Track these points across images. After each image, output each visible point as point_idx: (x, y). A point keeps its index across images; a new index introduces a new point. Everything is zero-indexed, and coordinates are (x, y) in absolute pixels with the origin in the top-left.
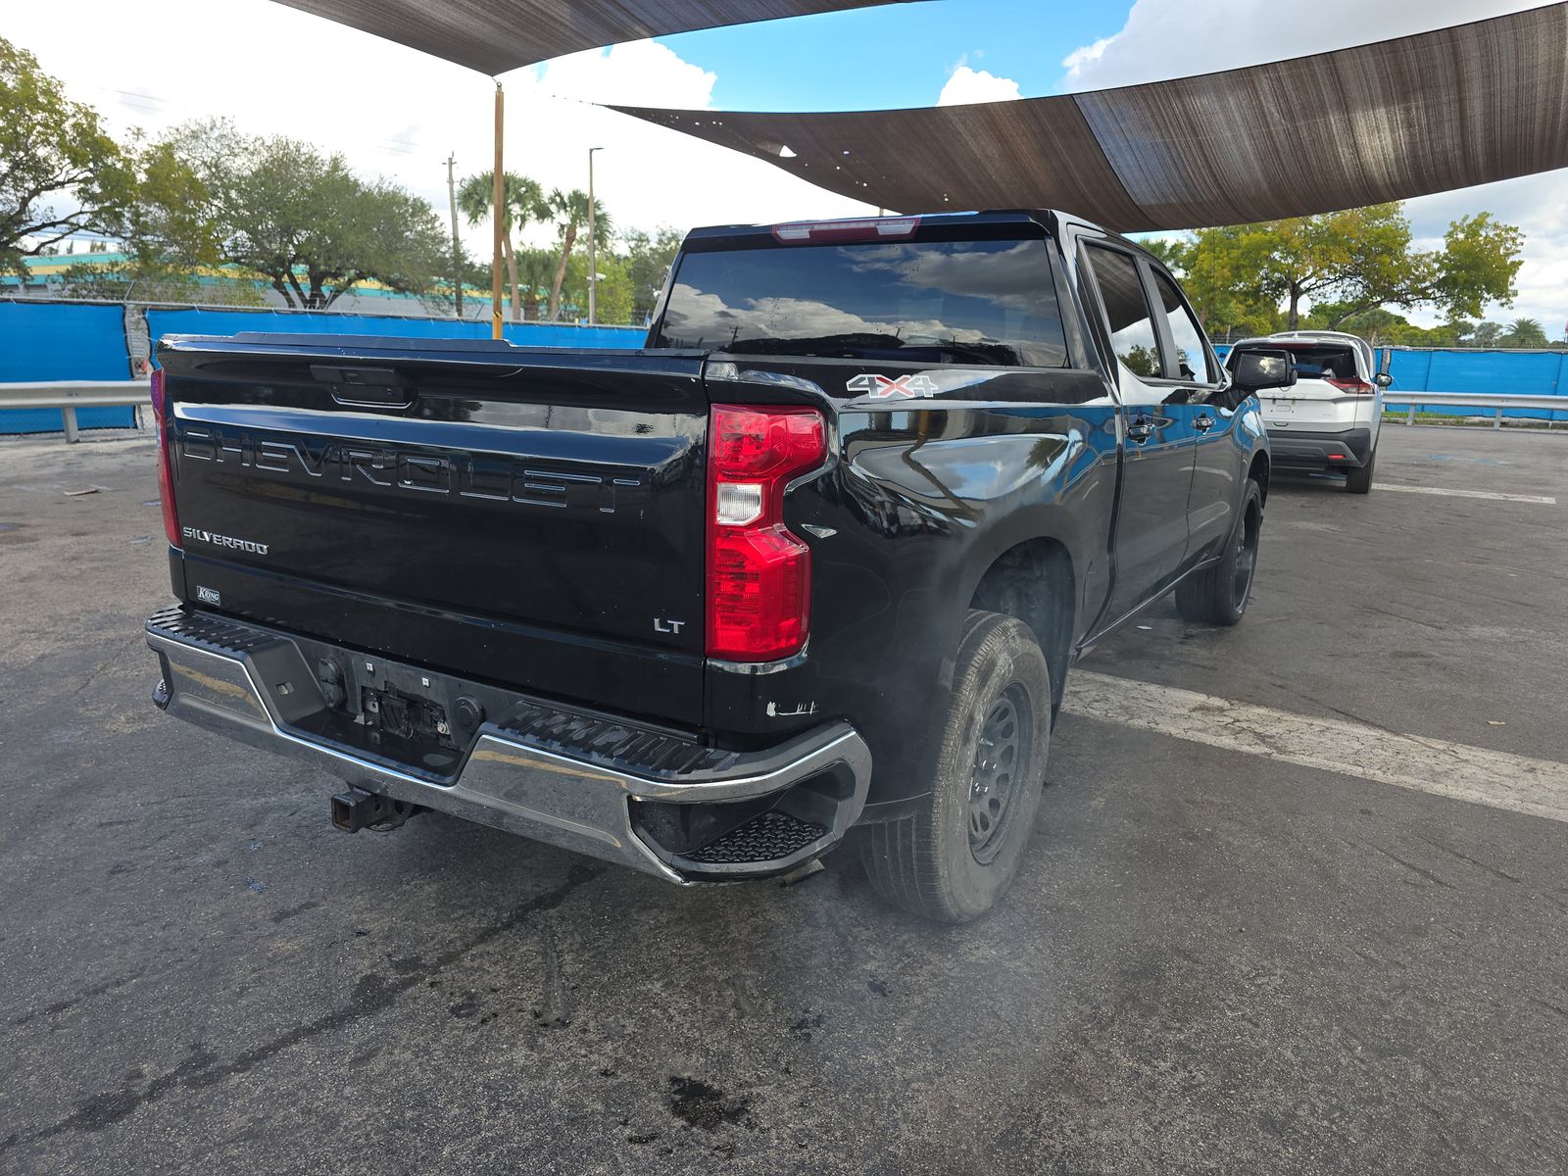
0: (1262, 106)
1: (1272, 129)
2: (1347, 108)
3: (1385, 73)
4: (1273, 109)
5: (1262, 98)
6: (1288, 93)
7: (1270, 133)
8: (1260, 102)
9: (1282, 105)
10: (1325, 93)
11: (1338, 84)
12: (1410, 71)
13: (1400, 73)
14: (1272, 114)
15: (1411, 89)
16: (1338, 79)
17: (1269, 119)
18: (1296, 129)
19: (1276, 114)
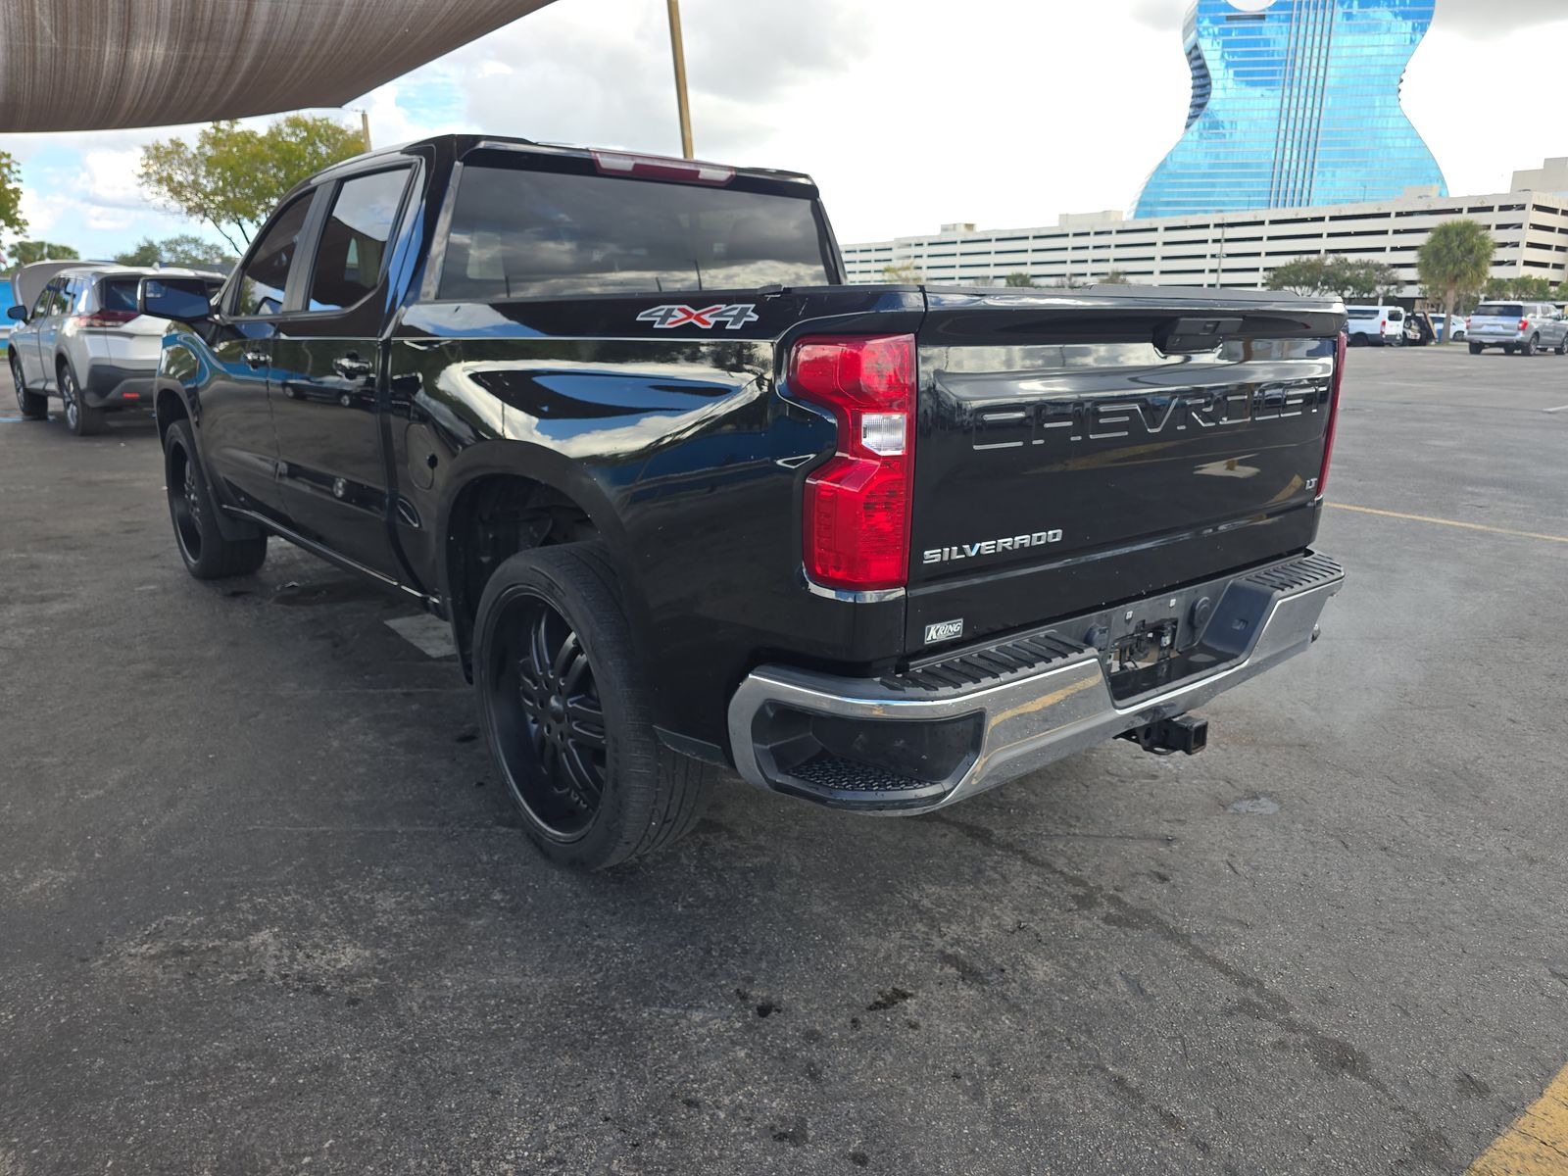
0: (34, 17)
1: (38, 44)
2: (127, 42)
3: (178, 15)
5: (37, 9)
6: (69, 11)
7: (34, 49)
8: (33, 11)
9: (58, 21)
11: (127, 15)
12: (202, 19)
13: (193, 19)
14: (43, 28)
15: (196, 39)
16: (130, 10)
17: (38, 32)
18: (65, 51)
19: (48, 30)
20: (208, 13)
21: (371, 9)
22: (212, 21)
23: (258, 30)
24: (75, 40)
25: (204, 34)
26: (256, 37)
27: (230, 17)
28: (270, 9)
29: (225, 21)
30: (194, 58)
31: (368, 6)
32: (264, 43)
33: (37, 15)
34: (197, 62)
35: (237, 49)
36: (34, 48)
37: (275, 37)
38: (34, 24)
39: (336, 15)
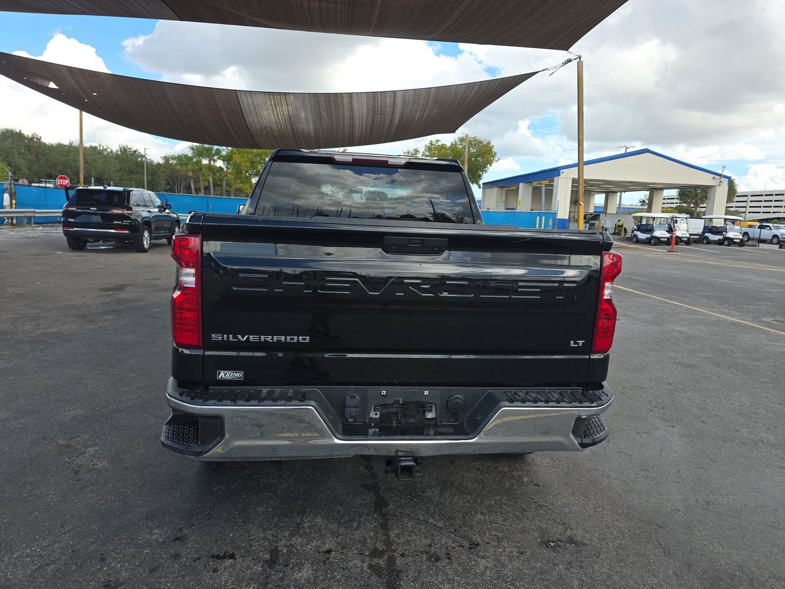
4: (325, 114)
5: (321, 109)
8: (320, 110)
10: (345, 111)
12: (378, 107)
13: (374, 107)
14: (324, 116)
15: (376, 114)
17: (322, 118)
18: (332, 123)
19: (326, 116)
20: (379, 104)
21: (443, 94)
22: (381, 107)
23: (399, 108)
24: (335, 120)
25: (379, 112)
26: (399, 111)
27: (388, 104)
28: (402, 99)
29: (386, 106)
30: (377, 121)
31: (441, 93)
32: (402, 113)
33: (322, 111)
34: (378, 122)
35: (392, 116)
36: (322, 124)
37: (406, 111)
38: (321, 115)
39: (429, 99)
